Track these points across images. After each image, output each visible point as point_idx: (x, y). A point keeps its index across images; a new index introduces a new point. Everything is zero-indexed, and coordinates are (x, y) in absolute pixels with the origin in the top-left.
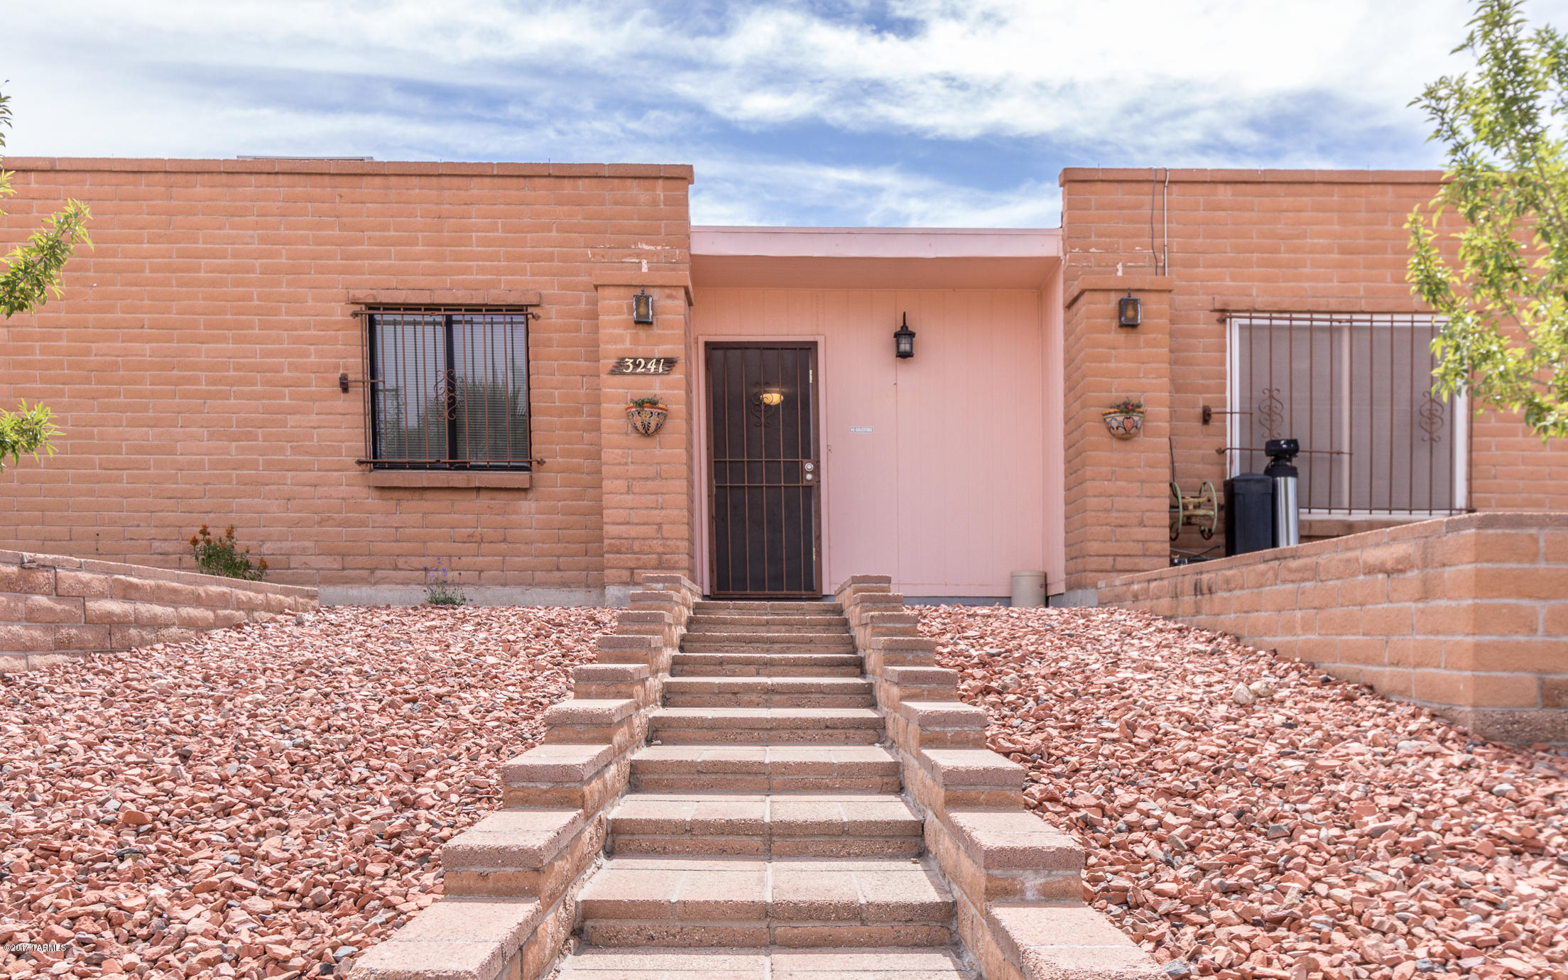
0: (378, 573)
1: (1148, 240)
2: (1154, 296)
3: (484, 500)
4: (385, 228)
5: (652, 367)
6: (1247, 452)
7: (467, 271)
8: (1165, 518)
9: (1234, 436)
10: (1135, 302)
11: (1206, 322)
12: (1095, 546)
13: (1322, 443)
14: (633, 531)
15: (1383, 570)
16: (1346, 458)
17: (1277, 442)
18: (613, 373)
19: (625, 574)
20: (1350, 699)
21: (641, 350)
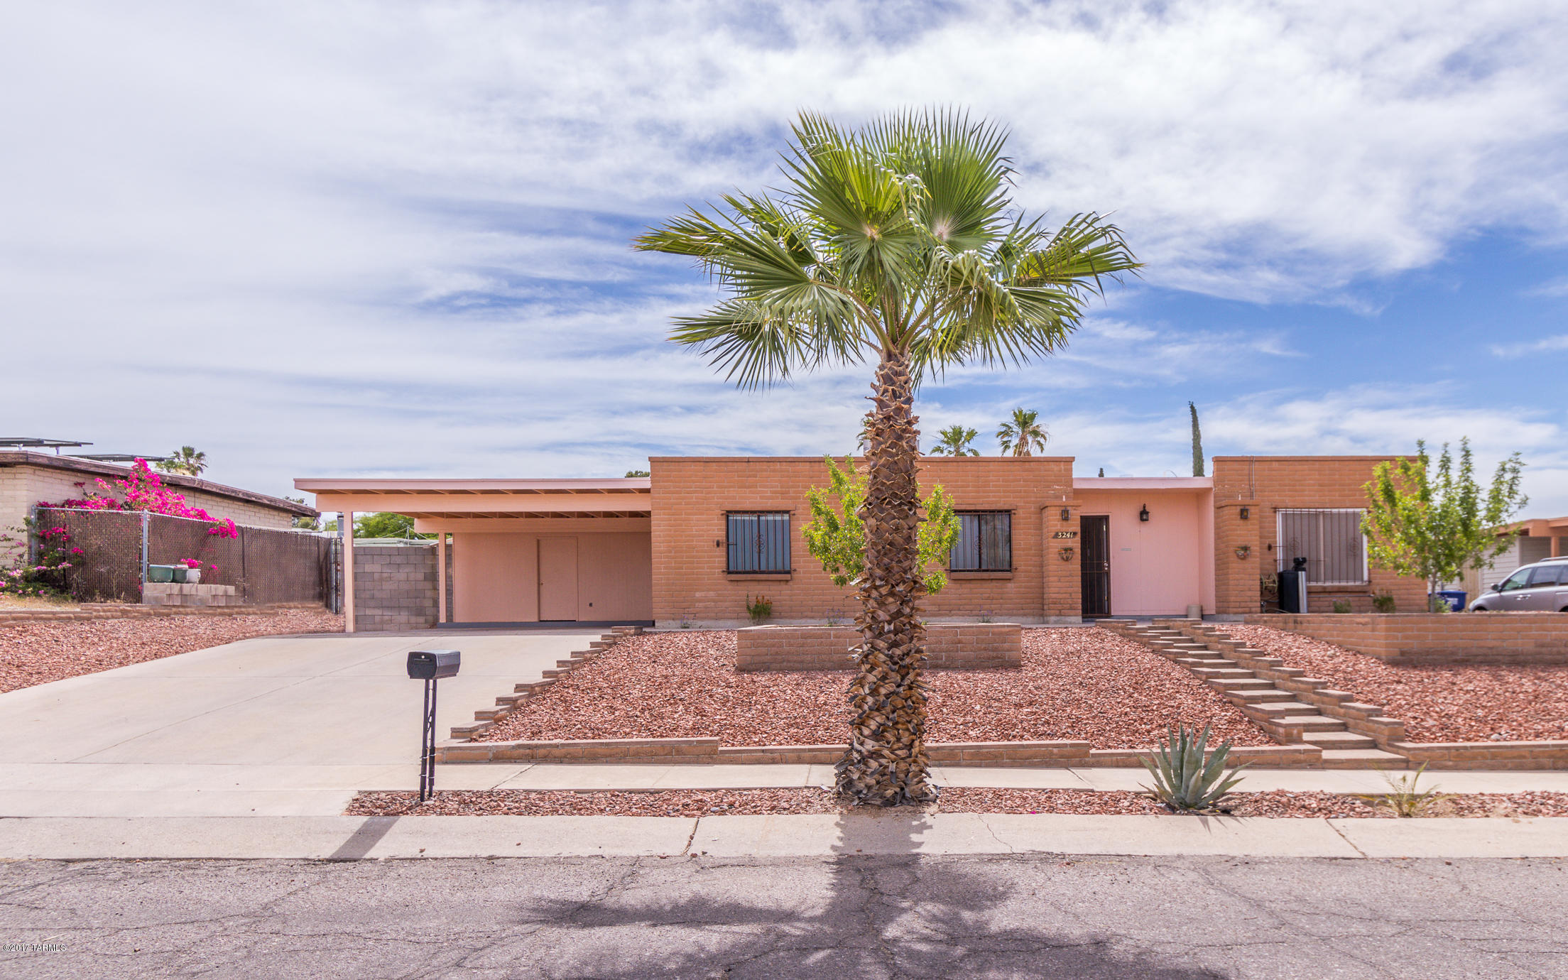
0: (953, 612)
1: (1247, 482)
2: (1253, 507)
3: (994, 584)
4: (957, 481)
5: (1068, 535)
6: (1286, 562)
7: (988, 497)
8: (1258, 588)
9: (1280, 555)
10: (1247, 510)
11: (1268, 512)
12: (1232, 599)
13: (1313, 556)
14: (1061, 596)
15: (1361, 624)
16: (1322, 563)
17: (1298, 559)
18: (1054, 538)
19: (1057, 612)
20: (1355, 655)
21: (1064, 529)
